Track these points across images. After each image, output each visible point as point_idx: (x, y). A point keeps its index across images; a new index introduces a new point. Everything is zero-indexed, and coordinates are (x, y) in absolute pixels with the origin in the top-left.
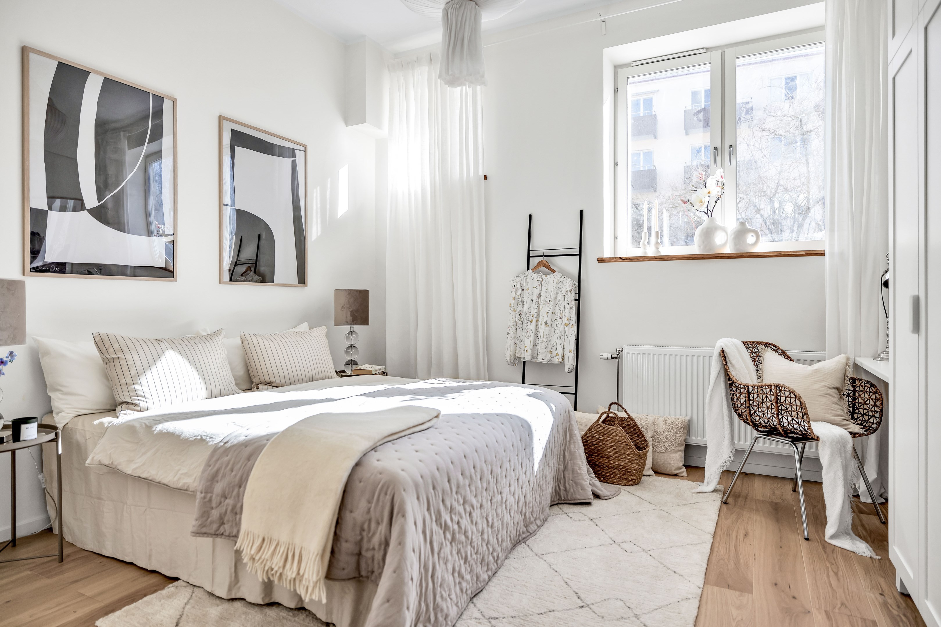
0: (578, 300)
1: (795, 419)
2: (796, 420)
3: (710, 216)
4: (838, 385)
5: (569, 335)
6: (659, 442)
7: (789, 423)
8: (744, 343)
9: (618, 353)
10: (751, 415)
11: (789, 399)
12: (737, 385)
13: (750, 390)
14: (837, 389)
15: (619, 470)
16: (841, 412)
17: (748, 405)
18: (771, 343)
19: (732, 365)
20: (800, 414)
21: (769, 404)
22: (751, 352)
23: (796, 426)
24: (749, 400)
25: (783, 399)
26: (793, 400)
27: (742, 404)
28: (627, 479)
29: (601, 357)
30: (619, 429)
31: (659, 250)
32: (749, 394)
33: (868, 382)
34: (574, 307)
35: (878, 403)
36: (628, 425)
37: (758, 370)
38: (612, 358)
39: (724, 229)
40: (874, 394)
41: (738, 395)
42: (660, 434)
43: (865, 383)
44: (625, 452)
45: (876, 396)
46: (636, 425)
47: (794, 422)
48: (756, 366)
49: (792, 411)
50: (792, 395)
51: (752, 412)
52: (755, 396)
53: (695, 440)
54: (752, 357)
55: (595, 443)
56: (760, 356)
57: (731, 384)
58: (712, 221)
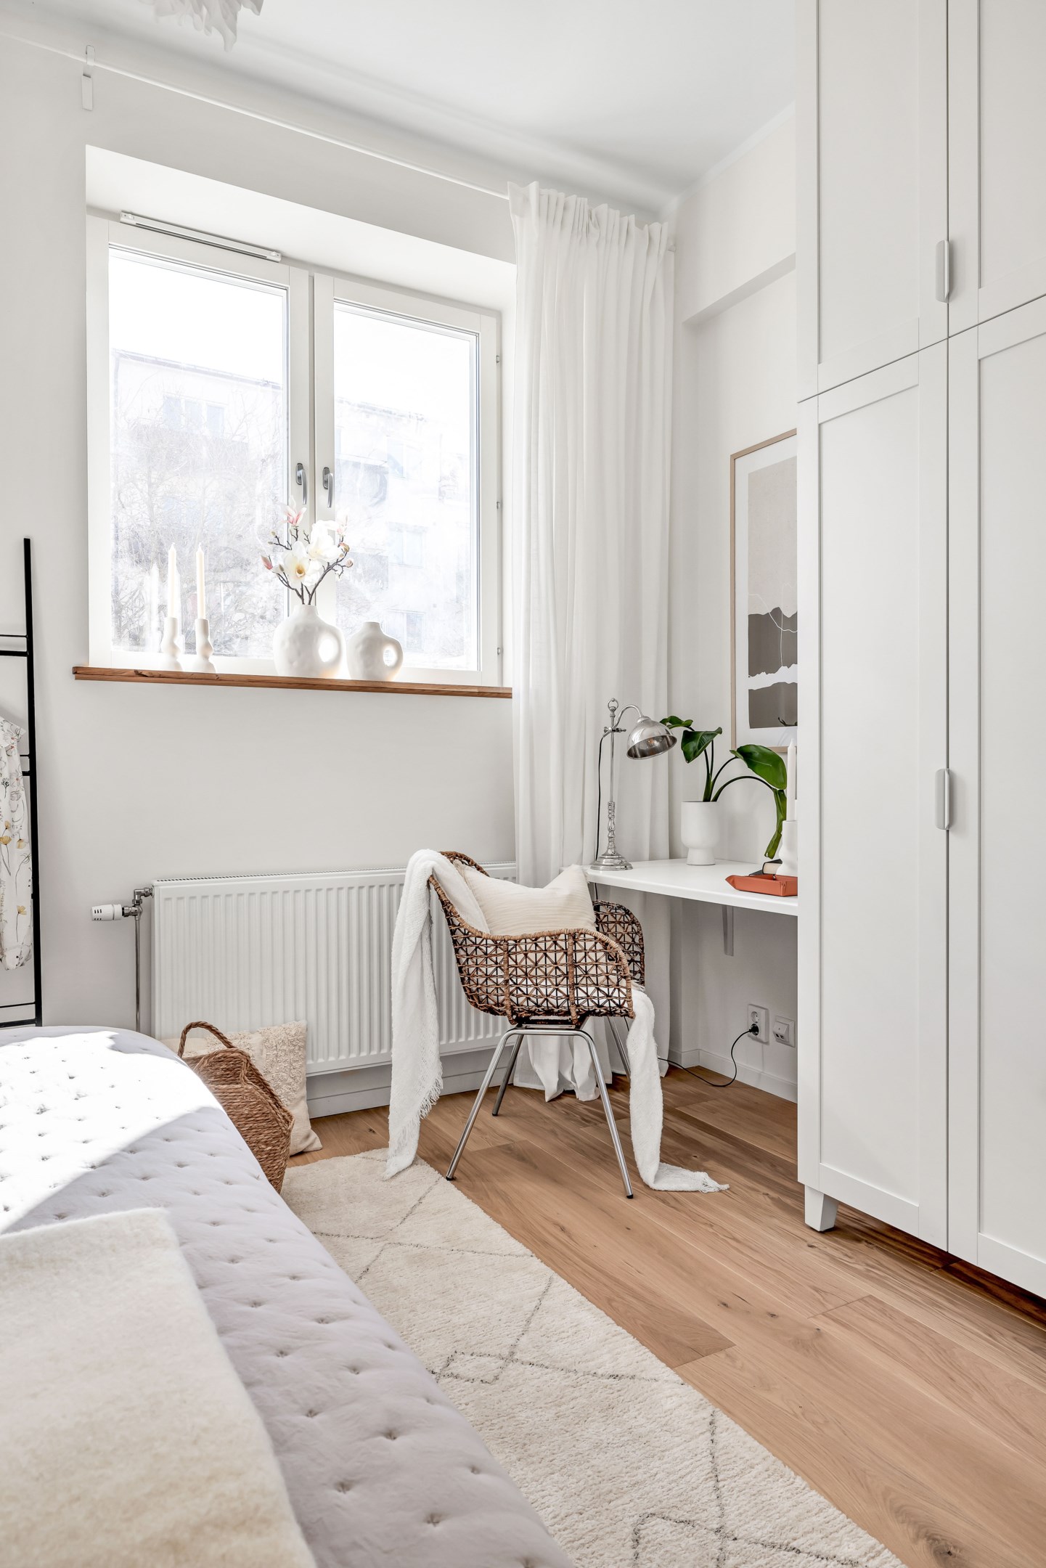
0: (32, 773)
1: (601, 988)
2: (605, 990)
3: (307, 602)
5: (14, 870)
7: (589, 998)
9: (137, 902)
10: (509, 996)
12: (479, 940)
13: (509, 948)
20: (614, 979)
21: (549, 969)
24: (505, 967)
27: (488, 977)
29: (97, 915)
30: (250, 1087)
32: (506, 954)
33: (620, 907)
34: (23, 793)
35: (637, 940)
36: (228, 1069)
38: (123, 914)
39: (334, 633)
40: (629, 924)
41: (480, 960)
43: (616, 909)
45: (633, 928)
47: (600, 995)
49: (597, 976)
57: (459, 942)
58: (311, 612)
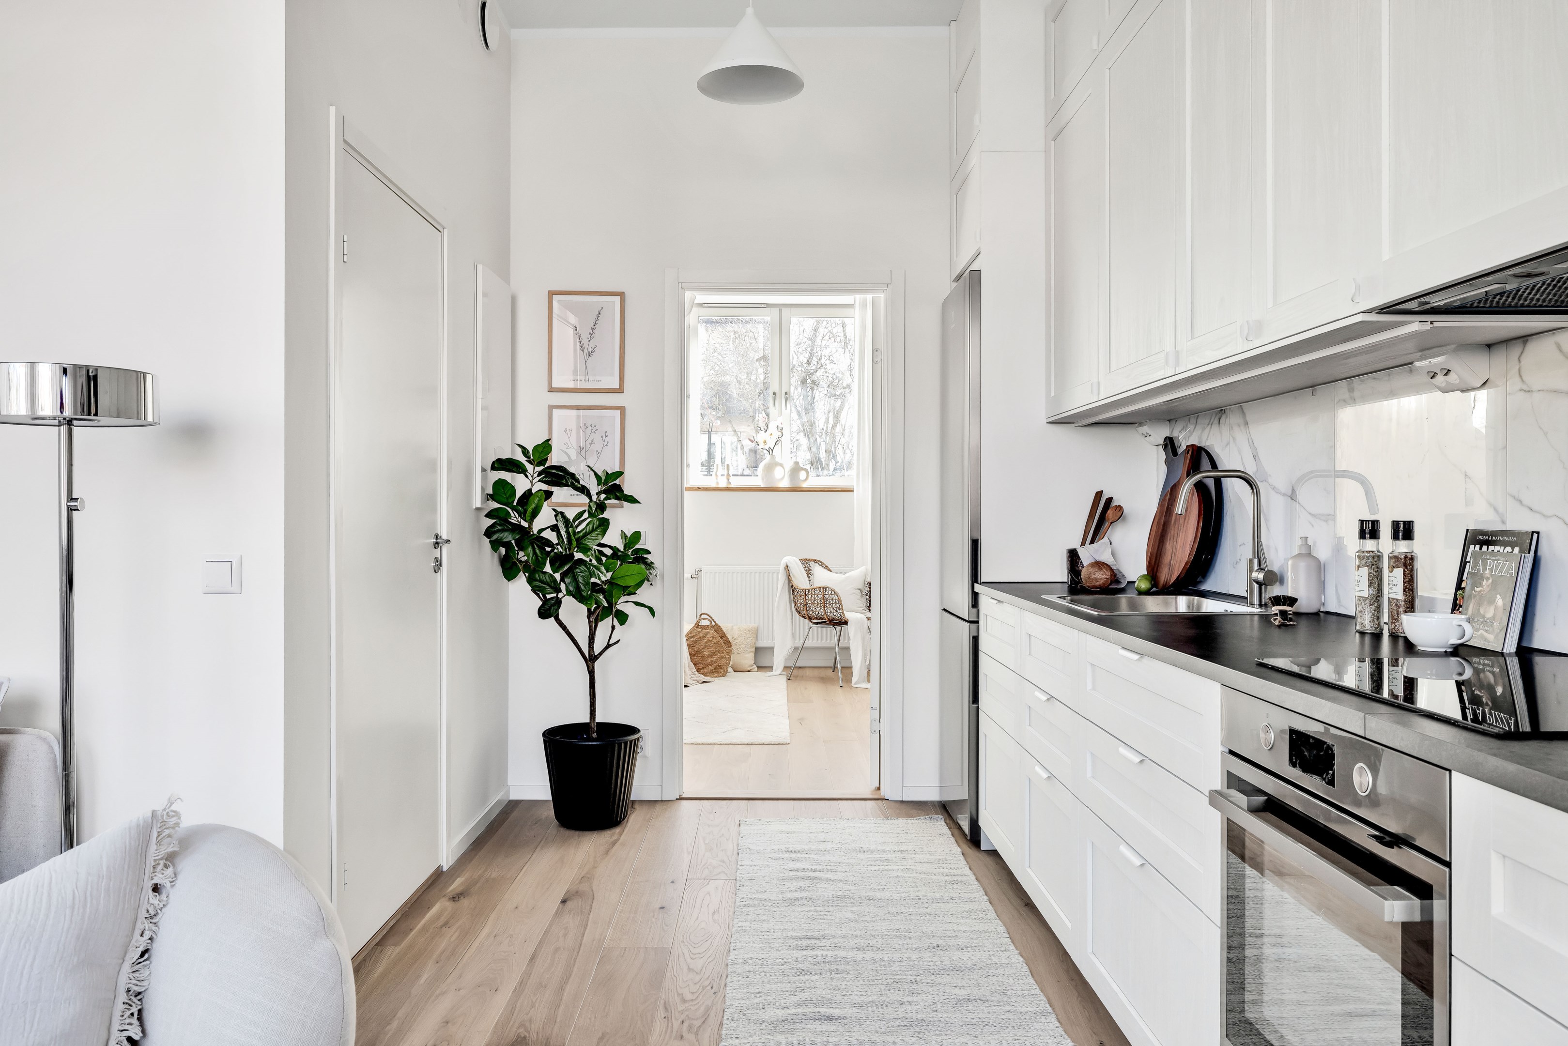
2: (835, 609)
3: (771, 453)
4: (860, 587)
6: (736, 645)
7: (831, 612)
8: (800, 560)
9: (697, 573)
10: (807, 611)
11: (831, 596)
12: (798, 590)
13: (807, 593)
14: (860, 590)
15: (712, 665)
16: (862, 605)
17: (805, 604)
18: (818, 560)
19: (794, 576)
20: (838, 605)
21: (819, 601)
22: (805, 567)
23: (835, 614)
24: (806, 600)
25: (827, 596)
26: (833, 596)
27: (801, 604)
28: (718, 672)
31: (730, 481)
32: (806, 595)
36: (717, 630)
37: (810, 581)
38: (692, 577)
39: (781, 465)
41: (799, 597)
42: (736, 639)
44: (717, 650)
46: (722, 630)
47: (834, 611)
48: (809, 577)
49: (833, 604)
50: (833, 593)
51: (808, 609)
52: (810, 596)
53: (762, 643)
54: (806, 571)
55: (692, 645)
56: (811, 570)
57: (793, 590)
58: (773, 457)
